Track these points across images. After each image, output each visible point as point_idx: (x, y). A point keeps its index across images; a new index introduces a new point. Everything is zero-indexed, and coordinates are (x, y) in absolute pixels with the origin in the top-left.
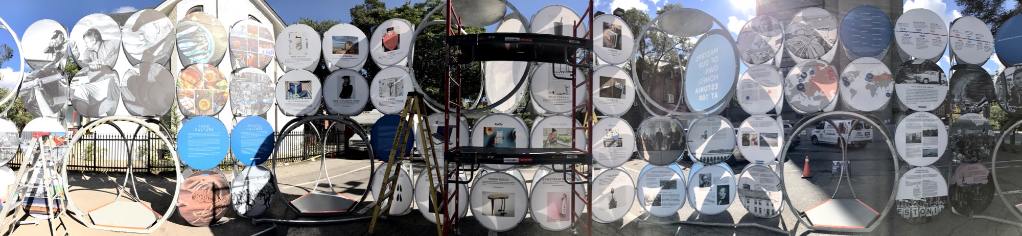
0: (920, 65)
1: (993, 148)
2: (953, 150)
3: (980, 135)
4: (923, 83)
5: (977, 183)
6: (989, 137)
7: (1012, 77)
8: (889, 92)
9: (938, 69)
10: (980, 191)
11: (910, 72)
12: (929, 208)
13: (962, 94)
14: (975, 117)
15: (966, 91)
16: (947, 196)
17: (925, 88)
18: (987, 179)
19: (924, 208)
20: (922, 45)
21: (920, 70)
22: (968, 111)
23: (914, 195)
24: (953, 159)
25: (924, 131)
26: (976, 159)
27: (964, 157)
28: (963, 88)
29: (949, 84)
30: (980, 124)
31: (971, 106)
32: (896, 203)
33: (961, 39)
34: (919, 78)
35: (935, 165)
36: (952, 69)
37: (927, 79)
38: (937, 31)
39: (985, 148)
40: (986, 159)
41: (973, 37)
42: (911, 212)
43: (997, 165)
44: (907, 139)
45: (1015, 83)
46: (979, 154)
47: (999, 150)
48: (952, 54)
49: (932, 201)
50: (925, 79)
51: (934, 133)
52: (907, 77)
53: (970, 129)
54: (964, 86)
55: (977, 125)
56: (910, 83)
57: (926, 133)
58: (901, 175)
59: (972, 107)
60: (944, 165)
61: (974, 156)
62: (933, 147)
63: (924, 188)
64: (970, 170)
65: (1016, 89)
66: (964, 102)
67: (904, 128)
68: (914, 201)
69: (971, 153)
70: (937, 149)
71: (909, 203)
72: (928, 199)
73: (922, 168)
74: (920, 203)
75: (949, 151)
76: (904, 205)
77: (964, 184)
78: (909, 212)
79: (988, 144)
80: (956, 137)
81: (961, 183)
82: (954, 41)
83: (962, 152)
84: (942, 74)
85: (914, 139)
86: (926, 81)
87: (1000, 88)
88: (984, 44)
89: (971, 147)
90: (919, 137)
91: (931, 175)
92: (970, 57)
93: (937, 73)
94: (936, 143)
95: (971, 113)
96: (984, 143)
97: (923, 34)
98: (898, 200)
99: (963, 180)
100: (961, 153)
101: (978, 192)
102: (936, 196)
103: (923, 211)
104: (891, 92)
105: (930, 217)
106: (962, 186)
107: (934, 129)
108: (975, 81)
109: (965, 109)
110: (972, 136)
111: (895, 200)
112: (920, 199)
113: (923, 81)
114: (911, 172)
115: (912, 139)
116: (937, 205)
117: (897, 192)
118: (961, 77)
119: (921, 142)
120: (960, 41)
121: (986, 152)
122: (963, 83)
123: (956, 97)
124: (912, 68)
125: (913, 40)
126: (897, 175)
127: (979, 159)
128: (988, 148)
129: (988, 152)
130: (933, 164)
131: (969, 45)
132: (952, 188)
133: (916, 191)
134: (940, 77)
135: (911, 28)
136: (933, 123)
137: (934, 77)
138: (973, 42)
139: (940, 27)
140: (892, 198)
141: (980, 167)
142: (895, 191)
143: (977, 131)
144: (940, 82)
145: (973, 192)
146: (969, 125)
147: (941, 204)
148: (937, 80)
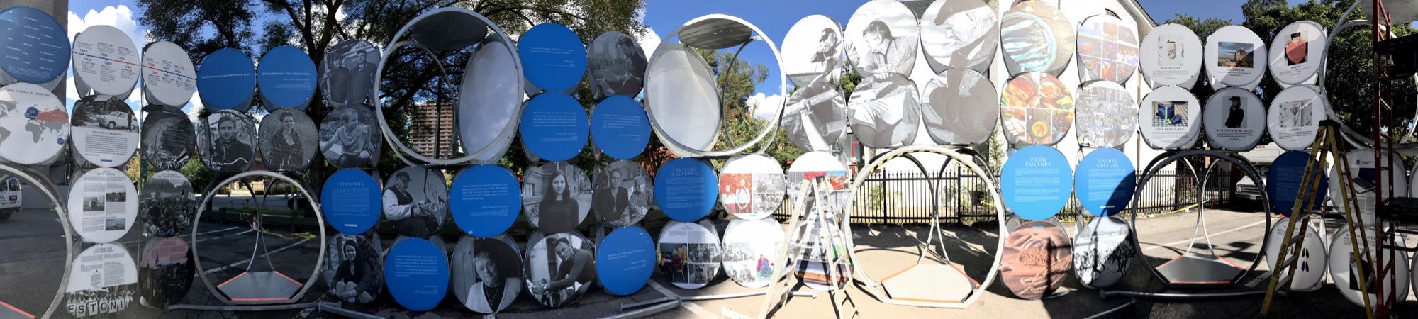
0: (105, 103)
1: (194, 215)
2: (145, 221)
3: (178, 199)
4: (108, 127)
5: (174, 263)
6: (190, 202)
7: (216, 126)
8: (61, 137)
9: (127, 109)
10: (177, 273)
11: (91, 112)
12: (113, 302)
13: (158, 145)
14: (173, 176)
15: (162, 141)
16: (135, 284)
17: (111, 135)
18: (187, 257)
19: (106, 301)
20: (107, 76)
21: (104, 110)
22: (164, 168)
23: (92, 284)
24: (142, 232)
25: (108, 195)
26: (173, 231)
27: (158, 228)
28: (158, 137)
29: (140, 131)
30: (179, 185)
31: (168, 161)
32: (66, 297)
33: (156, 71)
34: (103, 121)
35: (121, 241)
36: (144, 109)
37: (114, 123)
38: (127, 58)
39: (184, 217)
40: (185, 231)
41: (172, 70)
42: (87, 308)
43: (198, 237)
44: (84, 206)
45: (220, 134)
46: (177, 224)
47: (201, 219)
48: (144, 89)
49: (116, 291)
50: (111, 122)
51: (122, 197)
52: (87, 117)
53: (166, 192)
54: (160, 135)
55: (175, 186)
56: (91, 127)
57: (111, 197)
58: (74, 258)
59: (170, 162)
60: (132, 242)
61: (171, 228)
62: (119, 216)
63: (106, 273)
64: (165, 247)
65: (221, 141)
66: (160, 155)
67: (81, 189)
68: (91, 293)
69: (167, 223)
70: (124, 220)
71: (85, 295)
72: (112, 289)
73: (104, 246)
74: (100, 295)
75: (140, 219)
76: (77, 298)
77: (159, 265)
78: (85, 308)
79: (187, 211)
80: (149, 203)
81: (154, 265)
82: (147, 72)
83: (156, 222)
84: (133, 116)
85: (94, 206)
86: (112, 125)
87: (203, 139)
88: (184, 80)
89: (167, 216)
90: (101, 202)
91: (117, 256)
92: (166, 96)
93: (126, 115)
94: (124, 211)
95: (168, 170)
96: (183, 210)
97: (109, 61)
98: (69, 293)
99: (157, 260)
100: (155, 224)
101: (175, 276)
102: (122, 284)
103: (104, 306)
104: (64, 138)
105: (114, 314)
106: (155, 268)
107: (121, 191)
108: (174, 128)
109: (160, 164)
110: (169, 201)
111: (65, 294)
112: (101, 289)
113: (108, 125)
114: (89, 252)
115: (92, 205)
116: (124, 297)
117: (68, 281)
118: (156, 122)
119: (103, 209)
120: (154, 73)
121: (186, 221)
122: (158, 131)
123: (150, 148)
124: (95, 106)
125: (97, 68)
126: (69, 256)
127: (176, 231)
128: (188, 216)
129: (187, 221)
130: (118, 240)
131: (166, 79)
132: (143, 272)
133: (95, 278)
134: (130, 121)
135: (94, 51)
136: (120, 183)
137: (122, 120)
138: (172, 76)
139: (132, 53)
140: (61, 291)
141: (178, 241)
142: (66, 280)
143: (175, 194)
144: (129, 128)
145: (169, 275)
146: (166, 186)
147: (129, 295)
148: (126, 124)
